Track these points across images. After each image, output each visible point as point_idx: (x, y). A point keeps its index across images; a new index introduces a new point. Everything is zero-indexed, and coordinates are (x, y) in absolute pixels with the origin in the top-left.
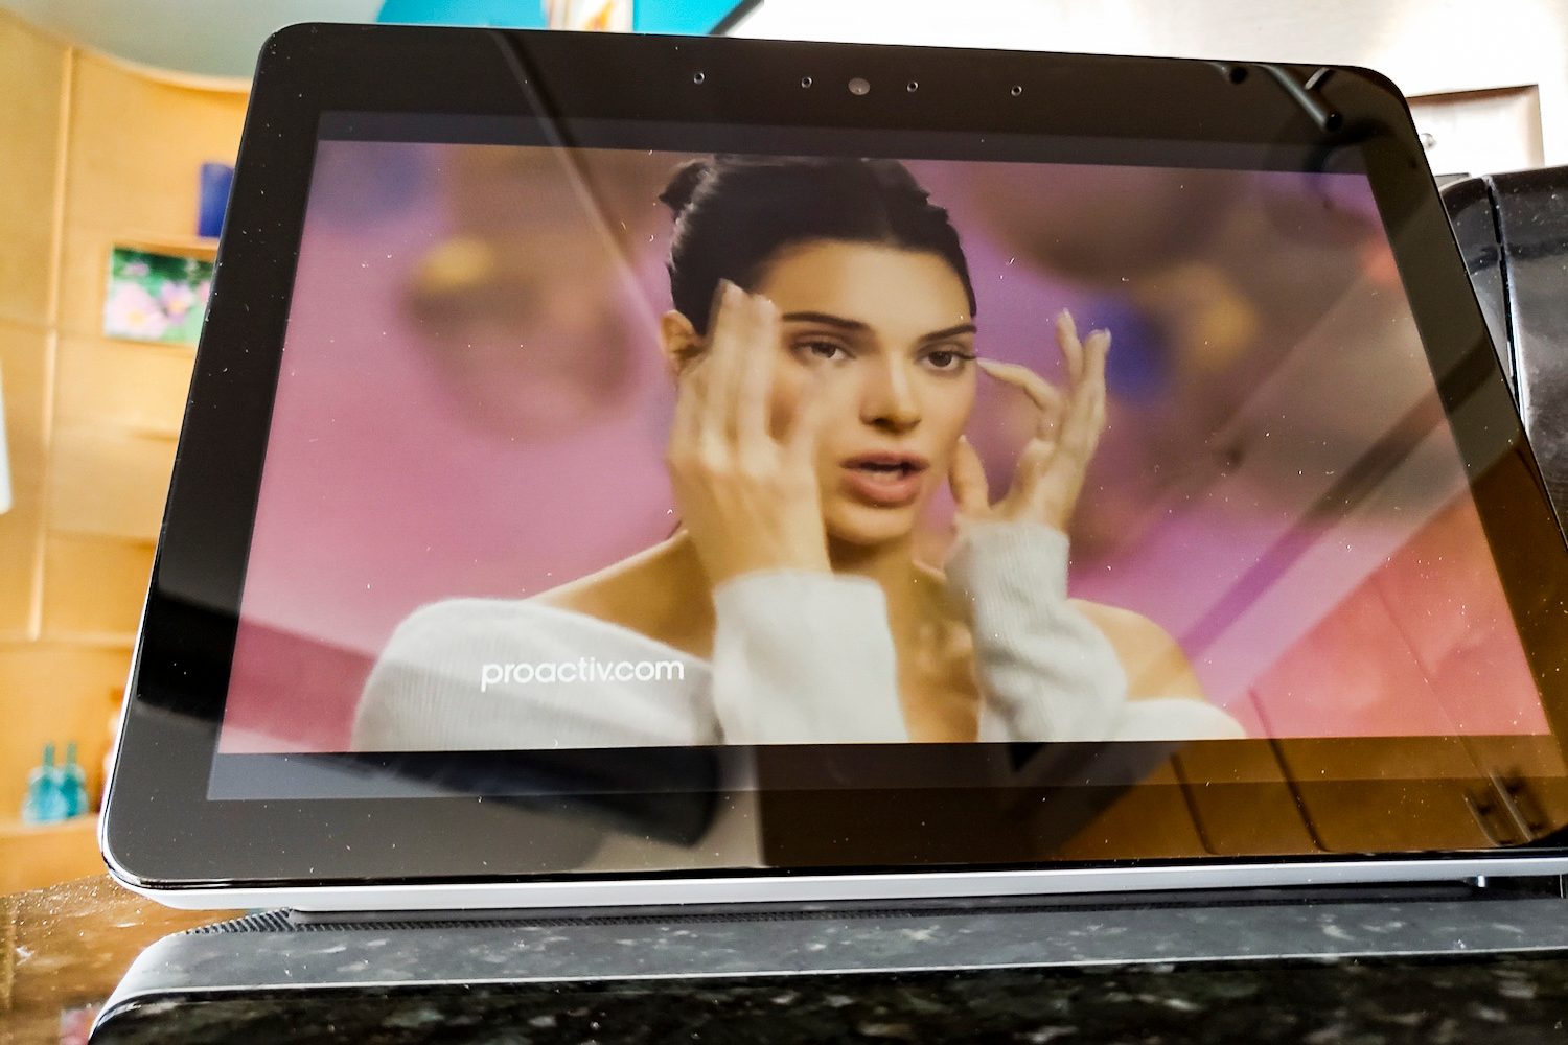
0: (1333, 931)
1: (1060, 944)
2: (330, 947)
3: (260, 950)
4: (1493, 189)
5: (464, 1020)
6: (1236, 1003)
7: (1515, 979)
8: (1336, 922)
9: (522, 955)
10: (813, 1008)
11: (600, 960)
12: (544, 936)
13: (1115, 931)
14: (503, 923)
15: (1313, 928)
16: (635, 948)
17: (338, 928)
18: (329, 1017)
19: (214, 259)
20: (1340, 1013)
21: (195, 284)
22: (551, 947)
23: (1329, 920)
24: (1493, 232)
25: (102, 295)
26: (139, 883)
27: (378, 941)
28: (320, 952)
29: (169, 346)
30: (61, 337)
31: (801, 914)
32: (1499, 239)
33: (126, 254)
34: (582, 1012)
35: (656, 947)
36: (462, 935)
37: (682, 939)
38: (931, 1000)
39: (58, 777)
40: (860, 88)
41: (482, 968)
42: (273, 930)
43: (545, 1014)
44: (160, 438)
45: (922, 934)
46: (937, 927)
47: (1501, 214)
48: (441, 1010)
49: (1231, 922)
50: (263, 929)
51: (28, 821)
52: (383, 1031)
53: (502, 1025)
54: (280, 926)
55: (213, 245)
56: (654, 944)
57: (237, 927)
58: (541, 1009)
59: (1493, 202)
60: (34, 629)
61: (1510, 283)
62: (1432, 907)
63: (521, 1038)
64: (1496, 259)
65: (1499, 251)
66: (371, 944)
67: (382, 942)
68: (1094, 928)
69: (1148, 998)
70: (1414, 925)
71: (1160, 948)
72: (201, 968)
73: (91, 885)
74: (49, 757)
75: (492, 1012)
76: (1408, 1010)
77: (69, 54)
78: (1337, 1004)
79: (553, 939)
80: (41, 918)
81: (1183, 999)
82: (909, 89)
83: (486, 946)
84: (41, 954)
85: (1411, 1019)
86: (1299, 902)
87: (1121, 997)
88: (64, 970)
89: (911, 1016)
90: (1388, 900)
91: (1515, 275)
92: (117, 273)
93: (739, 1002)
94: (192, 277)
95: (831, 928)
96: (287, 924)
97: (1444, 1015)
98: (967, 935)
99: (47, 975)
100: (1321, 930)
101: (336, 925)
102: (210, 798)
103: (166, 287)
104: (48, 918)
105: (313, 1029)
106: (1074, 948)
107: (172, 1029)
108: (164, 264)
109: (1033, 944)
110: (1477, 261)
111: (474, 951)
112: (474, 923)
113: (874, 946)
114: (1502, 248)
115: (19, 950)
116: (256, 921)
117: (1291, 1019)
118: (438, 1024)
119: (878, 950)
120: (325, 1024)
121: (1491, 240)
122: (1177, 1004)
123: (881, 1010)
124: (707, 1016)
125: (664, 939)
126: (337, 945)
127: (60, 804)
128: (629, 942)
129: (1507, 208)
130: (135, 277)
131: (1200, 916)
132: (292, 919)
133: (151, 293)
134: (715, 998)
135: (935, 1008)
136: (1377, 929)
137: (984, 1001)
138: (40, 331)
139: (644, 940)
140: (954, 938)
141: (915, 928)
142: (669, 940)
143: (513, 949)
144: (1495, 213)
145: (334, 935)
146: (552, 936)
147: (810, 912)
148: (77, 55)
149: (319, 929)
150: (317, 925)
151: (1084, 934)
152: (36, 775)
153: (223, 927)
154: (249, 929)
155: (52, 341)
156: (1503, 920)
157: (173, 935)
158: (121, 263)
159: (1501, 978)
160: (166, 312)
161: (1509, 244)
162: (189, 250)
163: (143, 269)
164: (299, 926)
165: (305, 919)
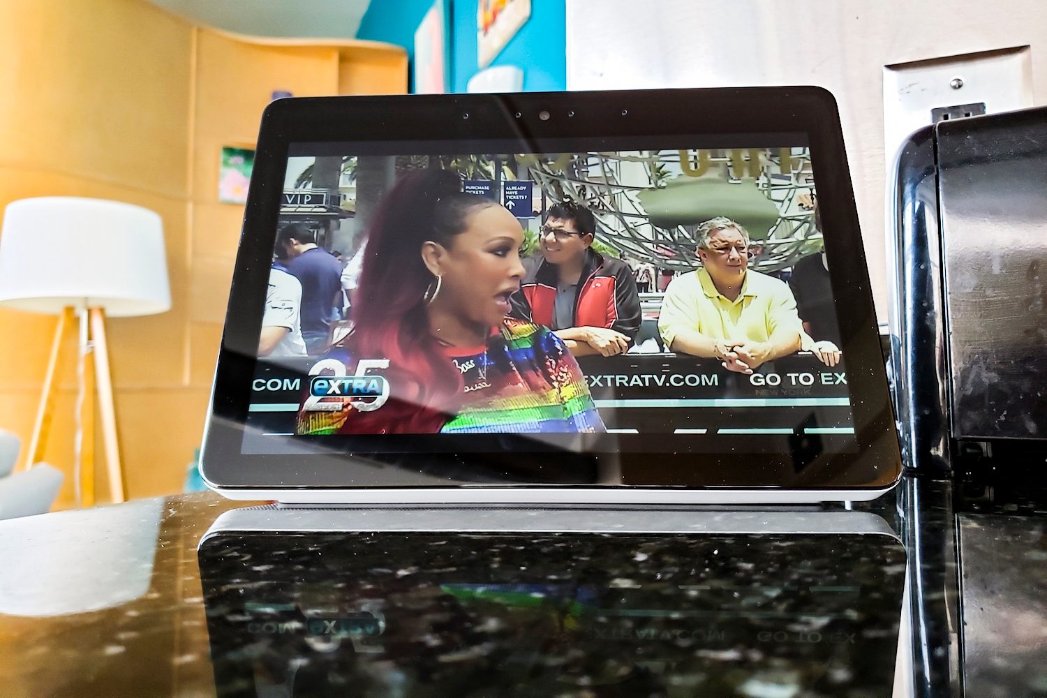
24: (933, 159)
25: (217, 178)
26: (216, 487)
30: (196, 203)
32: (936, 162)
33: (230, 151)
40: (545, 117)
42: (270, 509)
47: (939, 147)
54: (274, 509)
59: (935, 141)
60: (186, 380)
64: (934, 173)
65: (936, 169)
77: (194, 32)
82: (569, 115)
91: (943, 183)
92: (226, 163)
96: (277, 508)
101: (296, 509)
102: (242, 453)
104: (183, 503)
110: (923, 175)
114: (937, 167)
121: (932, 164)
129: (942, 144)
130: (236, 165)
132: (279, 506)
133: (244, 174)
138: (183, 201)
144: (935, 147)
148: (199, 30)
149: (289, 510)
150: (289, 508)
152: (191, 466)
154: (261, 509)
155: (190, 206)
157: (230, 511)
158: (227, 157)
161: (941, 165)
163: (240, 161)
164: (281, 509)
165: (283, 506)
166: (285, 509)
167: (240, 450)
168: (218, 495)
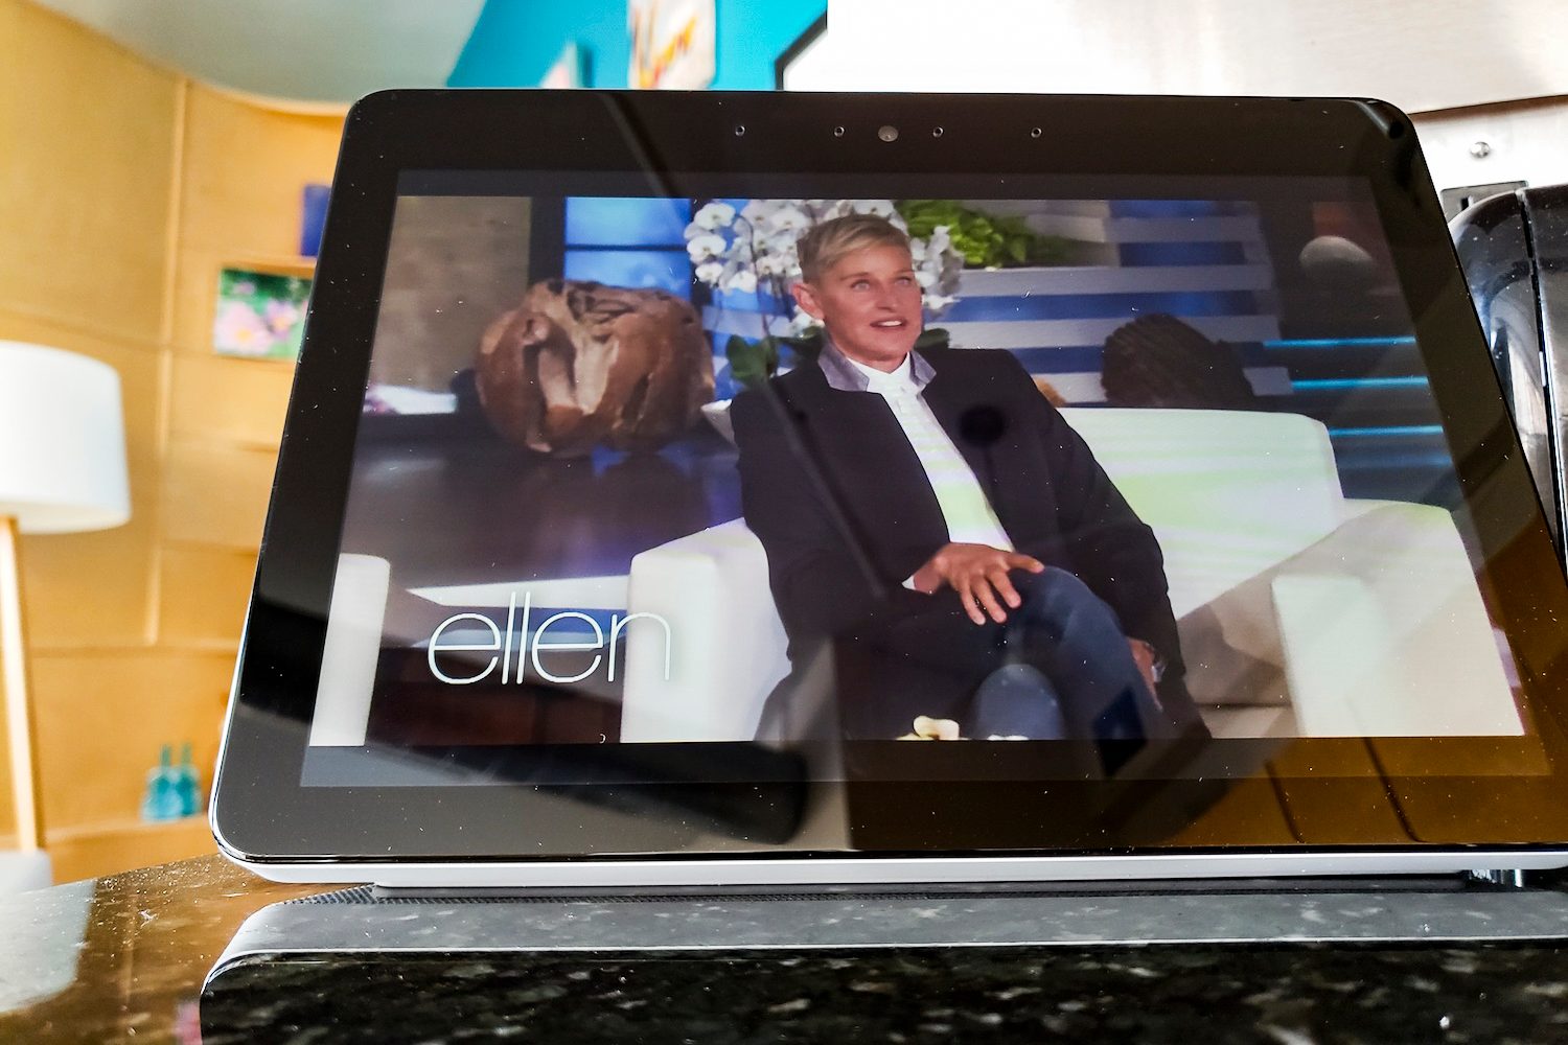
0: (1311, 915)
1: (1052, 922)
2: (406, 915)
3: (346, 917)
4: (1526, 204)
5: (513, 974)
6: (1193, 971)
7: (1461, 957)
8: (1316, 908)
9: (570, 924)
10: (814, 969)
11: (639, 929)
12: (591, 910)
13: (1107, 912)
14: (559, 899)
15: (1294, 912)
16: (669, 920)
17: (414, 902)
18: (400, 969)
19: (312, 277)
20: (1285, 981)
21: (298, 302)
22: (595, 918)
23: (1312, 906)
24: (1525, 247)
25: (212, 314)
26: (244, 858)
27: (445, 912)
28: (397, 919)
29: (275, 362)
30: (176, 354)
31: (828, 895)
32: (1531, 254)
33: (234, 274)
34: (613, 969)
35: (688, 920)
36: (521, 908)
37: (714, 914)
38: (922, 965)
39: (174, 776)
40: (889, 135)
41: (534, 934)
42: (358, 902)
43: (581, 970)
44: (264, 450)
45: (929, 912)
46: (945, 907)
47: (1534, 229)
48: (493, 966)
49: (1218, 906)
50: (349, 902)
51: (147, 819)
52: (443, 980)
53: (543, 978)
54: (364, 900)
55: (311, 264)
56: (687, 917)
57: (328, 899)
58: (579, 967)
59: (1525, 217)
60: (151, 634)
61: (1542, 297)
62: (1416, 896)
63: (559, 988)
64: (1528, 272)
65: (1531, 266)
66: (440, 914)
67: (451, 913)
68: (1088, 910)
69: (1115, 967)
70: (1390, 911)
71: (1143, 926)
72: (296, 929)
73: (204, 863)
74: (166, 758)
75: (537, 968)
76: (1346, 979)
77: (181, 91)
78: (1286, 973)
79: (599, 912)
80: (162, 888)
81: (1146, 968)
82: (935, 134)
83: (539, 917)
84: (162, 917)
85: (1348, 987)
86: (1288, 891)
87: (1091, 965)
88: (180, 929)
89: (901, 977)
90: (1374, 891)
91: (1546, 288)
92: (226, 293)
93: (751, 965)
94: (294, 296)
95: (848, 907)
96: (370, 898)
97: (1380, 983)
98: (970, 913)
99: (167, 933)
100: (1300, 914)
101: (412, 899)
102: (303, 784)
103: (271, 305)
104: (168, 888)
105: (386, 978)
106: (1063, 926)
107: (269, 975)
108: (269, 283)
109: (1028, 921)
110: (1509, 276)
111: (528, 921)
112: (534, 899)
113: (883, 922)
114: (1534, 263)
115: (143, 913)
116: (344, 895)
117: (1236, 985)
118: (489, 976)
119: (886, 924)
120: (396, 974)
121: (1522, 255)
122: (1140, 971)
123: (874, 972)
124: (720, 974)
125: (696, 913)
126: (412, 913)
127: (175, 803)
128: (665, 915)
129: (1538, 224)
130: (243, 296)
131: (1191, 901)
132: (375, 894)
133: (257, 311)
134: (731, 961)
135: (923, 971)
136: (1354, 914)
137: (967, 966)
138: (154, 350)
139: (679, 914)
140: (958, 916)
141: (924, 908)
142: (701, 913)
143: (564, 919)
144: (1527, 228)
145: (410, 906)
146: (599, 909)
147: (836, 894)
148: (190, 86)
149: (398, 902)
150: (396, 899)
151: (1077, 915)
152: (154, 774)
153: (315, 899)
154: (338, 901)
155: (166, 360)
156: (1478, 908)
157: (274, 905)
158: (230, 283)
159: (1449, 956)
160: (271, 329)
161: (1540, 259)
162: (290, 269)
163: (248, 288)
164: (381, 900)
165: (386, 894)
166: (388, 899)
167: (298, 777)
168: (245, 870)
